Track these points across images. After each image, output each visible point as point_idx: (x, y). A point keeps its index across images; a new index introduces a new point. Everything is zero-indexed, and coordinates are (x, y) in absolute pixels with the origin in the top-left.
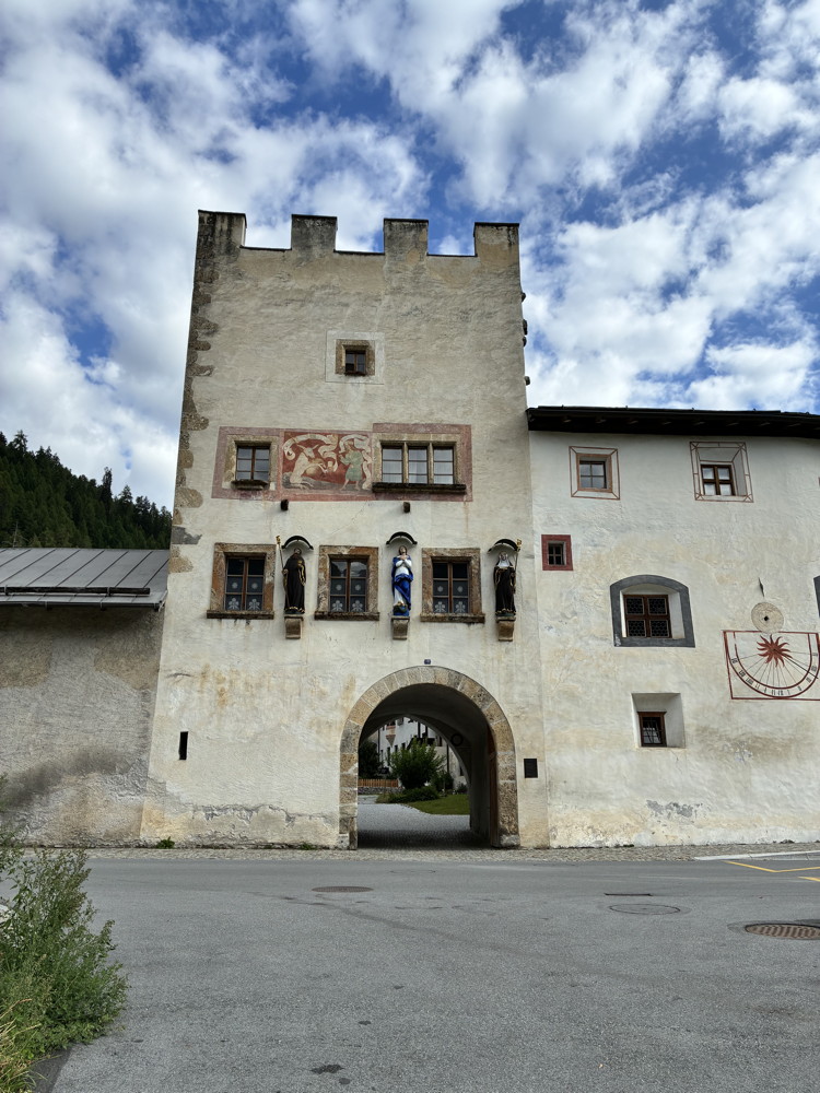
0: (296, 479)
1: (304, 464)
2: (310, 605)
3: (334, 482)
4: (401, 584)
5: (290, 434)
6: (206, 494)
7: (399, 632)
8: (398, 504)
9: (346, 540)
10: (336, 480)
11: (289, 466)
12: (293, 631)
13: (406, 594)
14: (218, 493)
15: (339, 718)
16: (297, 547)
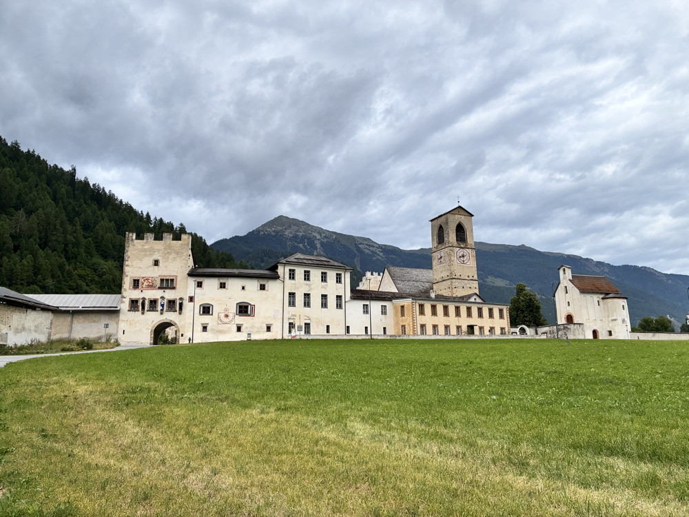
0: (144, 286)
1: (146, 283)
2: (146, 309)
3: (151, 287)
4: (162, 306)
5: (143, 278)
6: (127, 289)
7: (162, 314)
8: (162, 291)
9: (153, 297)
10: (151, 286)
11: (143, 284)
12: (143, 313)
13: (163, 307)
14: (130, 289)
15: (150, 328)
16: (144, 299)
